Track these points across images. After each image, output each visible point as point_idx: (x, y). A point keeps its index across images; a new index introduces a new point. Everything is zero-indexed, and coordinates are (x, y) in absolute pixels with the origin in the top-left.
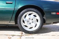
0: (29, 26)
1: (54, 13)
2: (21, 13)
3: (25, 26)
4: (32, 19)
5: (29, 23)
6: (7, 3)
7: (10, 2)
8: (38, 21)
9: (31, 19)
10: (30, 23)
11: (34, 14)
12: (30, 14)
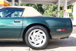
1: (60, 30)
2: (28, 30)
3: (32, 42)
4: (39, 36)
6: (15, 22)
7: (18, 21)
8: (44, 38)
10: (37, 40)
12: (36, 32)
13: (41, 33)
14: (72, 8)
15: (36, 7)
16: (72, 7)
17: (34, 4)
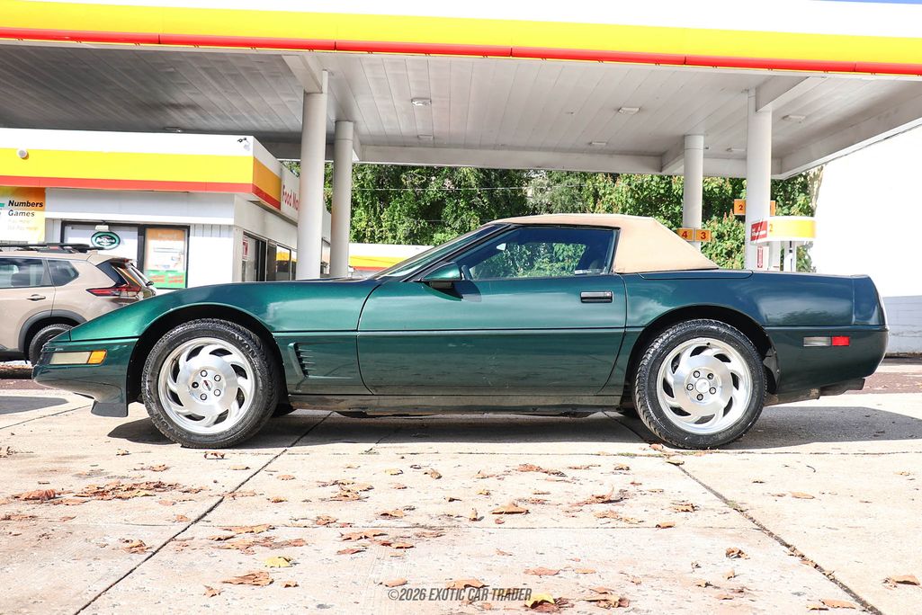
0: (697, 411)
1: (822, 341)
3: (674, 409)
4: (710, 376)
5: (694, 394)
6: (583, 299)
7: (601, 294)
8: (737, 386)
9: (704, 374)
10: (700, 397)
11: (720, 346)
12: (698, 351)
13: (723, 358)
14: (801, 199)
15: (469, 196)
16: (804, 188)
17: (452, 170)
